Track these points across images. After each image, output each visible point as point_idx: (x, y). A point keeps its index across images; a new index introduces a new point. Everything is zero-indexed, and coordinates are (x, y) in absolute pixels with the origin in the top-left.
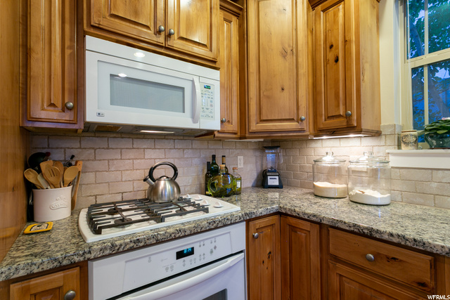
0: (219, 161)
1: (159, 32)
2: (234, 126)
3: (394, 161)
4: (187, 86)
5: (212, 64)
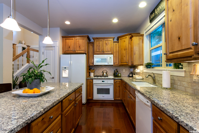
1: (102, 52)
2: (117, 63)
4: (107, 58)
5: (111, 54)
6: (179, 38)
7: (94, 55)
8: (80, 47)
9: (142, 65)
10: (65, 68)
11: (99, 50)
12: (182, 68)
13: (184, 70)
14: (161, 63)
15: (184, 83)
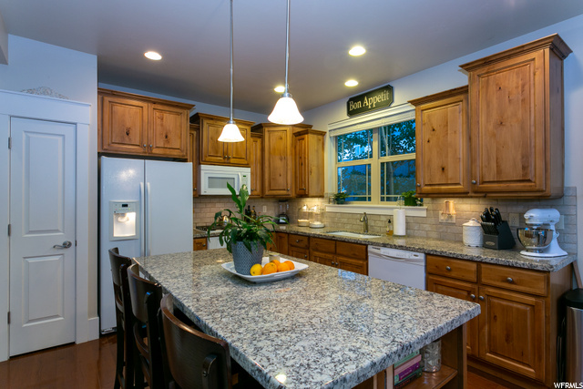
0: (251, 208)
1: (224, 158)
2: (258, 191)
3: (328, 209)
4: (236, 177)
5: (247, 166)
6: (443, 169)
7: (200, 164)
8: (166, 137)
9: (322, 197)
10: (125, 205)
11: (217, 153)
12: (421, 205)
13: (425, 207)
14: (370, 193)
15: (425, 226)
